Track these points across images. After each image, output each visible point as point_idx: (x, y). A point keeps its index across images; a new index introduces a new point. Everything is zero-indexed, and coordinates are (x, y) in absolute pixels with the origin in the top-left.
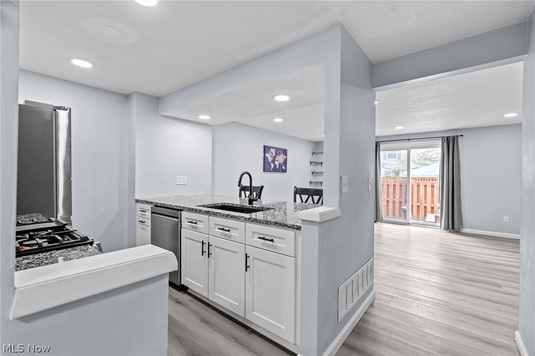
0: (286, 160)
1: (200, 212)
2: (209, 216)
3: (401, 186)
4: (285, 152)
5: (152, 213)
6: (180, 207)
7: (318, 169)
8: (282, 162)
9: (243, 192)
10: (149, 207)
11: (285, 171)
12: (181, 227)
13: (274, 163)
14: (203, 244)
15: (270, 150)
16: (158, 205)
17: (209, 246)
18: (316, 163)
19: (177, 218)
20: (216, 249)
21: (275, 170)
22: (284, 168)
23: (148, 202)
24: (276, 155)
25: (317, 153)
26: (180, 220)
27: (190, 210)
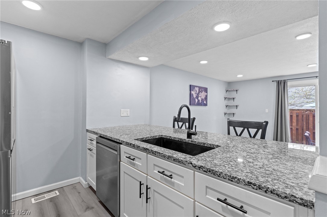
0: (207, 96)
1: (138, 148)
2: (148, 154)
3: (297, 116)
4: (206, 90)
5: (97, 143)
6: (120, 140)
7: (231, 103)
8: (203, 98)
9: (176, 123)
10: (95, 137)
11: (206, 105)
12: (120, 161)
13: (198, 99)
14: (141, 185)
15: (194, 88)
16: (102, 136)
17: (147, 189)
18: (229, 99)
19: (116, 151)
20: (156, 193)
21: (199, 104)
22: (205, 102)
23: (94, 133)
24: (199, 92)
25: (230, 91)
26: (119, 154)
27: (128, 144)
